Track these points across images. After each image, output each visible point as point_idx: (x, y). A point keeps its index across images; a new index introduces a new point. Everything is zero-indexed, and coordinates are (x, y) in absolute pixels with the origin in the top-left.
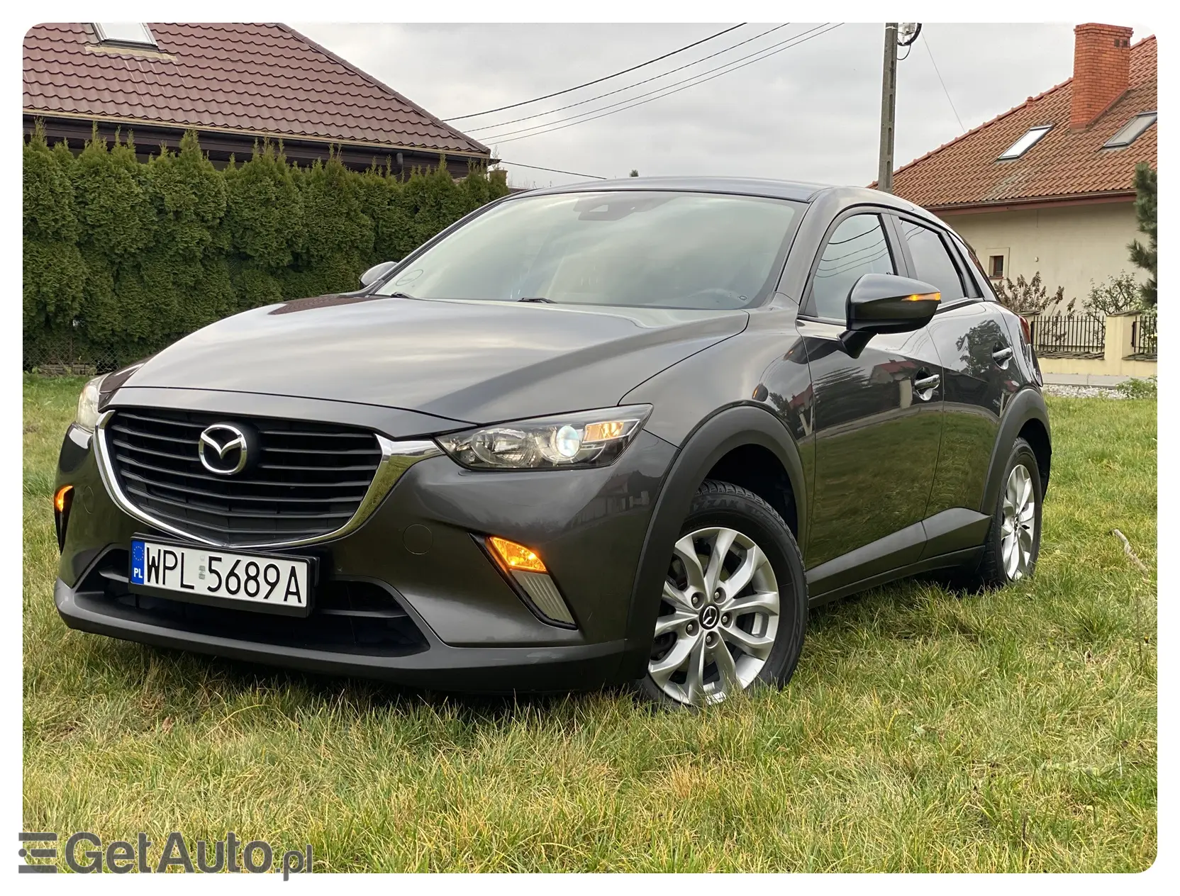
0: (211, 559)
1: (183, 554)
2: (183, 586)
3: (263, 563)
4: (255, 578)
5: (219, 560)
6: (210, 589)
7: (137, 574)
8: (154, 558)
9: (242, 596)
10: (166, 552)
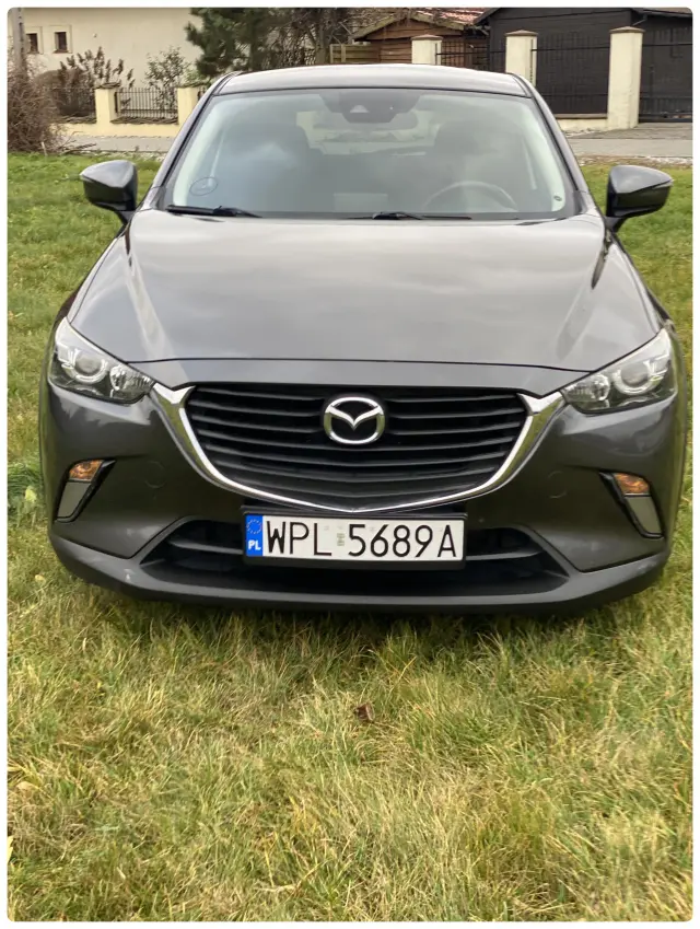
1: (316, 525)
2: (316, 553)
4: (405, 540)
6: (351, 554)
8: (276, 531)
10: (292, 524)
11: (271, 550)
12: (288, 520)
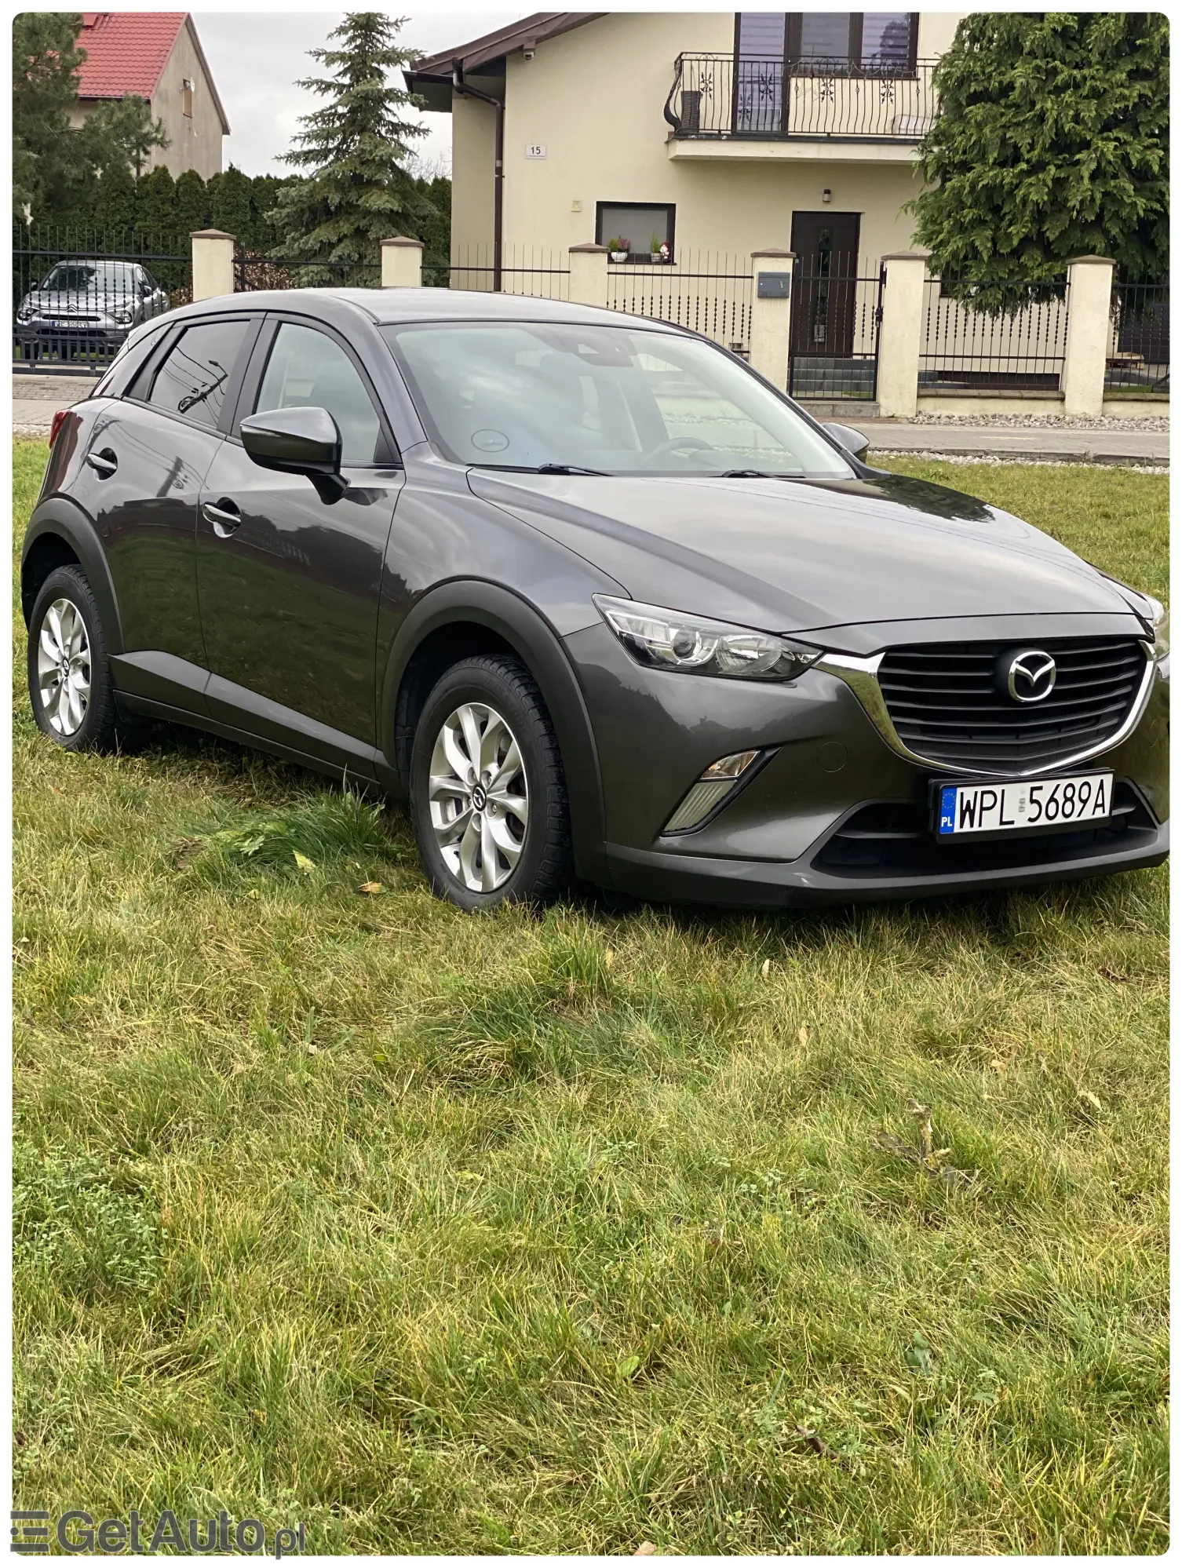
0: (1033, 789)
2: (1002, 823)
3: (1077, 782)
5: (1040, 788)
6: (1030, 820)
7: (946, 824)
9: (1060, 819)
10: (983, 793)
11: (962, 826)
12: (980, 789)
